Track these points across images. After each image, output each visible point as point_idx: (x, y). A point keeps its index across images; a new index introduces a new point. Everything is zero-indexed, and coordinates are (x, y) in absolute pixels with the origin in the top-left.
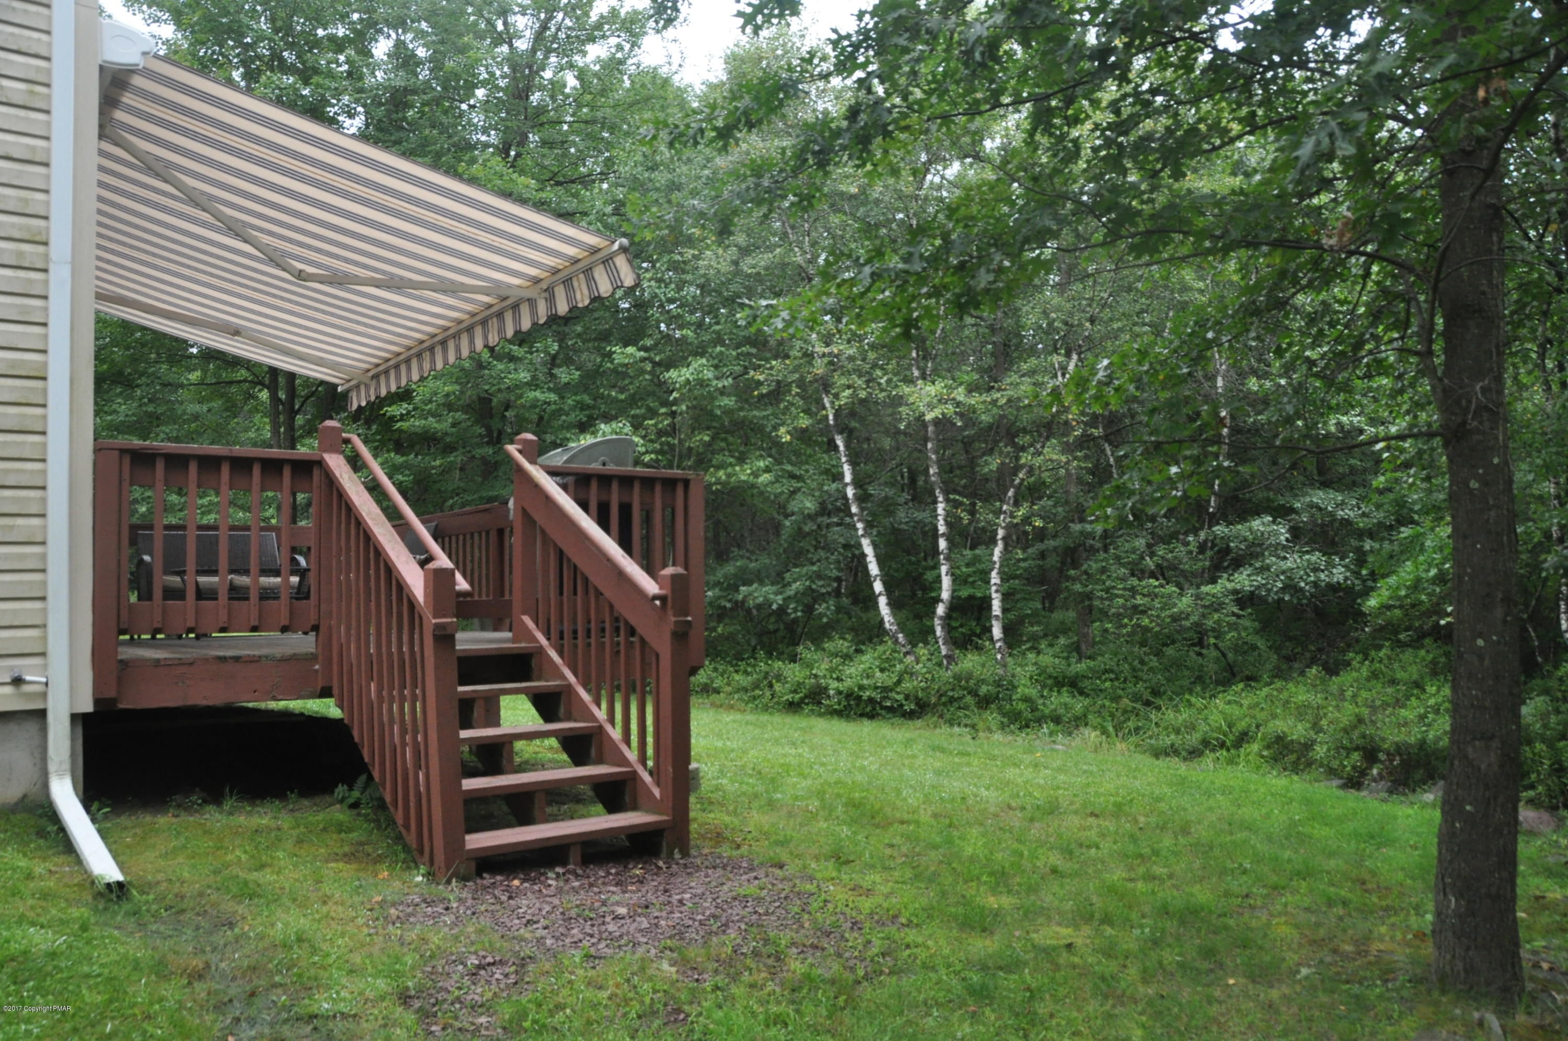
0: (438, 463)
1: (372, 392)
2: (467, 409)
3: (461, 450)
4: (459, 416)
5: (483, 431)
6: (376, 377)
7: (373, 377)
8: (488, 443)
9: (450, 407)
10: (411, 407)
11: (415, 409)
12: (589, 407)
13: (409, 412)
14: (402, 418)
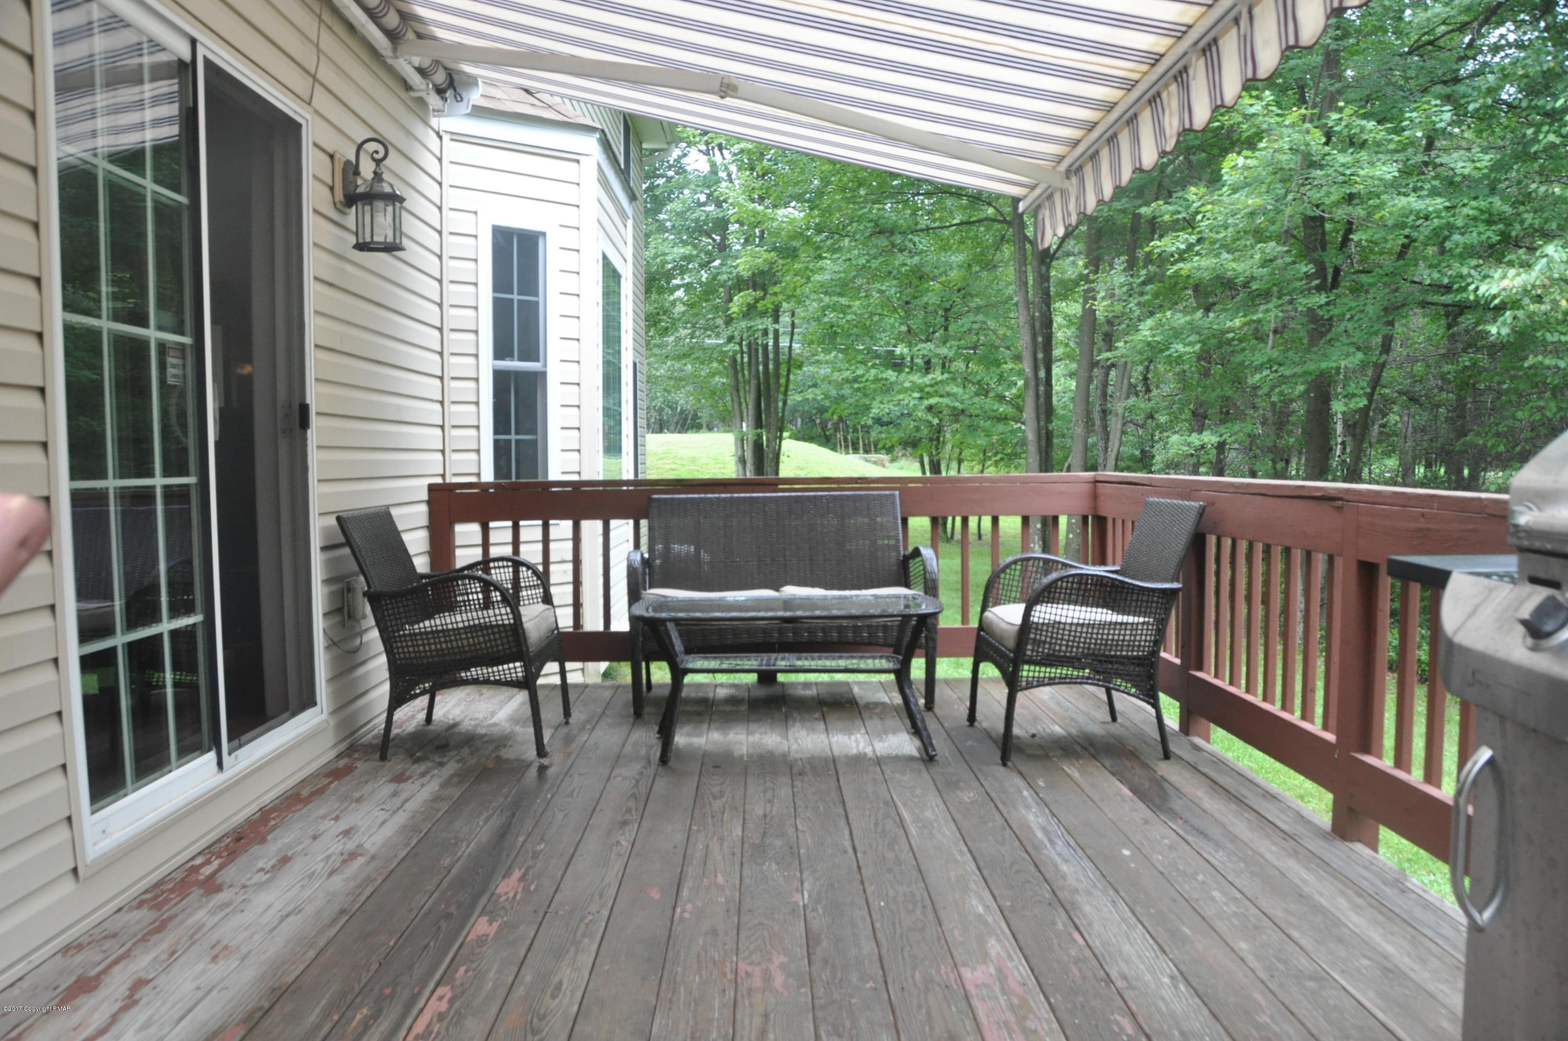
0: (1237, 322)
1: (1072, 206)
2: (1286, 236)
3: (1275, 301)
4: (1272, 248)
5: (1311, 268)
6: (1075, 170)
7: (1068, 174)
8: (1319, 289)
9: (1260, 236)
10: (1193, 239)
11: (1199, 241)
12: (1502, 219)
13: (1190, 247)
14: (1182, 256)
